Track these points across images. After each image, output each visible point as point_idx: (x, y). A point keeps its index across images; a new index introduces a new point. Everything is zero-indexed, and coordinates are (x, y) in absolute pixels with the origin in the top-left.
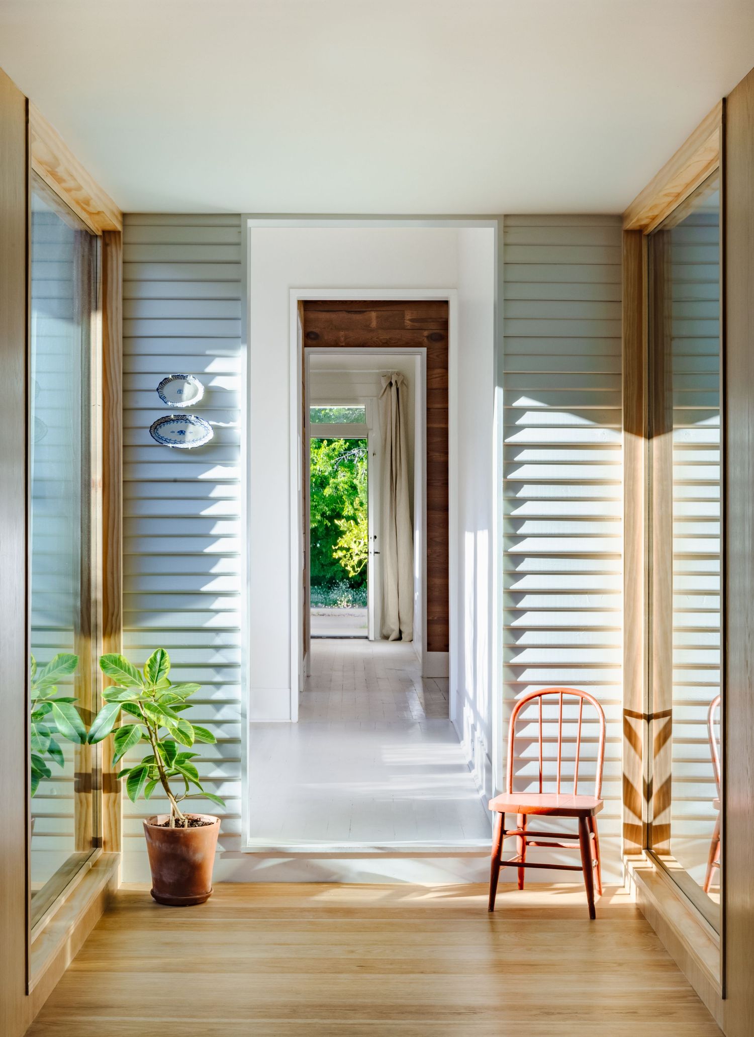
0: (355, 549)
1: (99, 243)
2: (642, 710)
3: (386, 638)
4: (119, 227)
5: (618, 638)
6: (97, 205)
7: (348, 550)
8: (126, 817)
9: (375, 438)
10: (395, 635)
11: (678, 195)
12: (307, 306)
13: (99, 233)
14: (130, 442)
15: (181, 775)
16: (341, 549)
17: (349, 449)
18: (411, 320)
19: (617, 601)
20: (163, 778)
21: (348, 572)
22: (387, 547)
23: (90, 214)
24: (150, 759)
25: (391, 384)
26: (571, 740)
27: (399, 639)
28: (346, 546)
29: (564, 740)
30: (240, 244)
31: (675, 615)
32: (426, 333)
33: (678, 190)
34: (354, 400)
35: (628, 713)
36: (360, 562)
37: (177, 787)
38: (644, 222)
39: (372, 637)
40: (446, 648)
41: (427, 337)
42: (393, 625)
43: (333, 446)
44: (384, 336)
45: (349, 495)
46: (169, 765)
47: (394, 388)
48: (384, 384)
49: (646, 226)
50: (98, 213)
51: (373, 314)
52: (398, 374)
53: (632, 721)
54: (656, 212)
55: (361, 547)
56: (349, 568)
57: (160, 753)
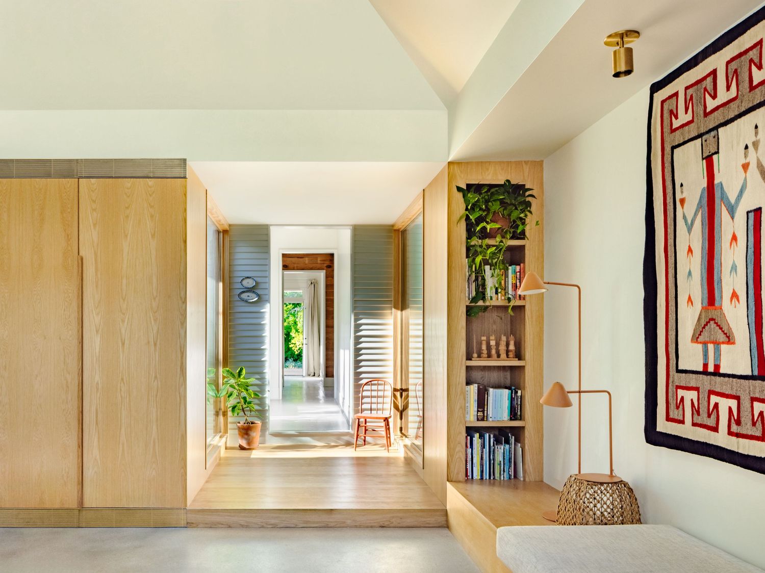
0: (298, 344)
1: (222, 234)
2: (399, 387)
3: (309, 375)
4: (228, 229)
5: (391, 363)
6: (223, 222)
7: (295, 344)
8: (230, 423)
9: (306, 304)
10: (312, 374)
11: (411, 219)
12: (284, 255)
13: (222, 231)
14: (231, 300)
15: (248, 408)
16: (292, 344)
17: (294, 308)
18: (321, 261)
19: (391, 351)
20: (243, 409)
21: (295, 352)
22: (310, 341)
23: (219, 224)
24: (238, 403)
25: (312, 283)
26: (375, 397)
27: (314, 376)
28: (294, 343)
29: (372, 397)
30: (267, 235)
31: (410, 356)
32: (325, 265)
33: (410, 217)
34: (299, 289)
35: (395, 390)
36: (300, 348)
37: (248, 413)
38: (400, 227)
39: (304, 375)
40: (333, 376)
41: (326, 266)
42: (312, 371)
43: (287, 307)
44: (311, 266)
45: (294, 326)
46: (245, 404)
47: (313, 284)
48: (310, 283)
49: (401, 228)
50: (222, 224)
51: (307, 259)
52: (314, 279)
53: (396, 393)
54: (403, 224)
55: (300, 343)
56: (295, 351)
57: (242, 400)
